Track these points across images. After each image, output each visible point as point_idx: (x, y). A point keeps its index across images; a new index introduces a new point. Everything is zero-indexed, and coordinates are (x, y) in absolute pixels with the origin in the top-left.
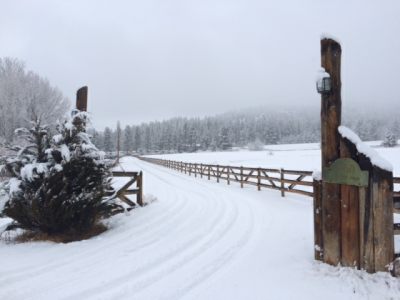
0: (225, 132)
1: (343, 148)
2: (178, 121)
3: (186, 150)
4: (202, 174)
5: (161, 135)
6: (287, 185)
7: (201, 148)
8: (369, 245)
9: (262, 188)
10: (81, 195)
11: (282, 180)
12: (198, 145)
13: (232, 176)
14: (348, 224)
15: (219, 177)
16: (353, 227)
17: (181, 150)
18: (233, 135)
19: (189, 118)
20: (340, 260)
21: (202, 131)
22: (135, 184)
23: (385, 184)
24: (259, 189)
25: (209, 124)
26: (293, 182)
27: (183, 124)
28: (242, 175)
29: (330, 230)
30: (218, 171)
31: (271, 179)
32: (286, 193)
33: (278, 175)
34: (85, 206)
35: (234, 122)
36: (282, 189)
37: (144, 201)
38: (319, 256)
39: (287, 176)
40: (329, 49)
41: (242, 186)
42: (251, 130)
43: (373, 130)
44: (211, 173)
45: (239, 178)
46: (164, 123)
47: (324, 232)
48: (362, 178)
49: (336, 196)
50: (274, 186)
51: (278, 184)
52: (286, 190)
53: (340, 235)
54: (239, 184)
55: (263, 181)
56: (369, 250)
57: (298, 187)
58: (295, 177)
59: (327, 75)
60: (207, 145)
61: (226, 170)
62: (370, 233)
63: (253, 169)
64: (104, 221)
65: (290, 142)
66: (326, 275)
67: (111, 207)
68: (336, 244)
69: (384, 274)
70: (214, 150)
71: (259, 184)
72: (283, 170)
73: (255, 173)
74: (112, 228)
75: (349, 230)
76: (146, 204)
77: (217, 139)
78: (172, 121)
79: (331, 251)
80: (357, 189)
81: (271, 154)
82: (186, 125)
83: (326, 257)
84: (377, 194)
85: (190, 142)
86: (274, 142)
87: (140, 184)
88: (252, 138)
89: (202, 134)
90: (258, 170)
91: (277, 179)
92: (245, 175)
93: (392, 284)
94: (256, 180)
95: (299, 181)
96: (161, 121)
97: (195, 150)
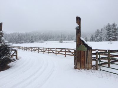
0: (32, 37)
1: (81, 42)
2: (16, 33)
3: (19, 43)
4: (29, 50)
5: (10, 38)
6: (57, 52)
7: (24, 42)
8: (87, 64)
9: (50, 53)
10: (4, 57)
11: (56, 51)
12: (23, 41)
13: (40, 50)
14: (82, 60)
15: (35, 51)
16: (84, 60)
17: (17, 43)
18: (34, 38)
19: (20, 33)
20: (81, 68)
21: (24, 37)
22: (15, 53)
23: (91, 50)
24: (49, 54)
25: (27, 35)
26: (59, 51)
27: (18, 35)
28: (43, 50)
29: (78, 61)
30: (35, 49)
31: (53, 51)
32: (57, 54)
33: (55, 50)
34: (5, 60)
35: (35, 34)
36: (56, 53)
37: (18, 58)
38: (75, 68)
39: (57, 50)
40: (78, 19)
41: (43, 53)
42: (40, 37)
43: (72, 38)
44: (33, 50)
45: (42, 51)
46: (11, 34)
47: (77, 62)
48: (86, 49)
49: (79, 53)
50: (54, 53)
51: (55, 52)
52: (57, 53)
53: (81, 62)
54: (42, 52)
55: (50, 51)
56: (87, 65)
57: (61, 53)
58: (60, 50)
59: (78, 25)
60: (26, 41)
61: (38, 49)
62: (87, 61)
63: (47, 48)
64: (9, 65)
65: (51, 41)
66: (78, 72)
67: (12, 60)
68: (79, 64)
69: (91, 70)
70: (28, 43)
71: (49, 52)
72: (56, 48)
73: (48, 49)
74: (12, 66)
75: (83, 61)
76: (19, 59)
77: (29, 39)
78: (14, 33)
79: (78, 66)
80: (84, 51)
81: (47, 44)
82: (19, 35)
83: (77, 68)
84: (89, 52)
85: (20, 40)
86: (46, 41)
87: (16, 53)
88: (40, 39)
89: (24, 38)
90: (49, 48)
91: (54, 51)
92: (44, 50)
93: (93, 72)
94: (48, 51)
95: (61, 51)
96: (10, 33)
97: (22, 43)
